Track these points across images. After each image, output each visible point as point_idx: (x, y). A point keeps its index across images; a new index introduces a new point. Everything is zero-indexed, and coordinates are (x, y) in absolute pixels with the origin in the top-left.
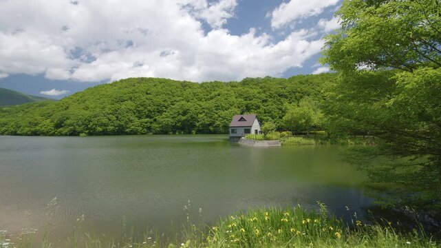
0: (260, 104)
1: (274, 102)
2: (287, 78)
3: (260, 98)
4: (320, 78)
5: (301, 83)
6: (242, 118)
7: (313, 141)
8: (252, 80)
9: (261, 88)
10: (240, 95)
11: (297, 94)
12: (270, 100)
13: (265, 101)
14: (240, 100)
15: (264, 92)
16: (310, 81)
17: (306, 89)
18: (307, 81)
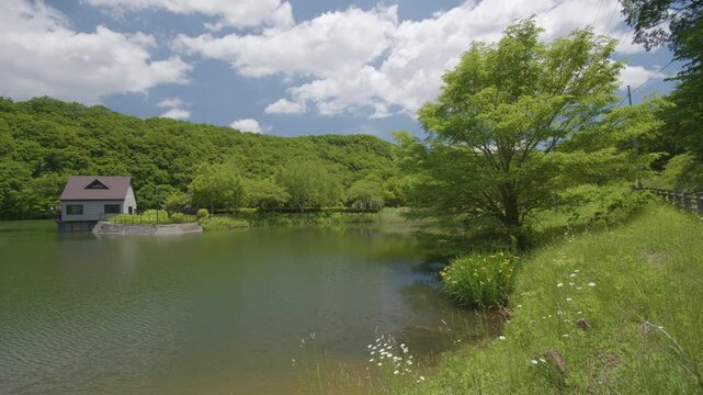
0: (87, 158)
1: (121, 158)
2: (144, 119)
3: (86, 147)
4: (202, 130)
5: (171, 132)
6: (96, 182)
7: (245, 223)
8: (60, 105)
9: (87, 125)
10: (29, 134)
11: (166, 150)
12: (110, 152)
13: (100, 154)
14: (27, 143)
15: (96, 135)
16: (187, 131)
17: (182, 144)
18: (182, 131)
